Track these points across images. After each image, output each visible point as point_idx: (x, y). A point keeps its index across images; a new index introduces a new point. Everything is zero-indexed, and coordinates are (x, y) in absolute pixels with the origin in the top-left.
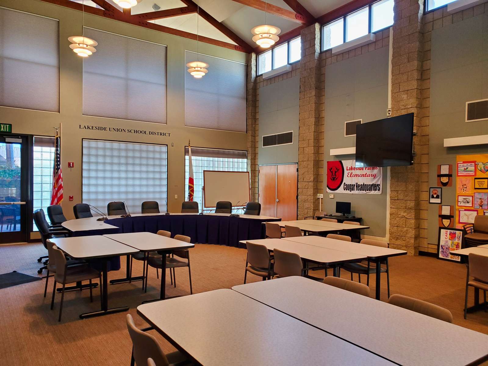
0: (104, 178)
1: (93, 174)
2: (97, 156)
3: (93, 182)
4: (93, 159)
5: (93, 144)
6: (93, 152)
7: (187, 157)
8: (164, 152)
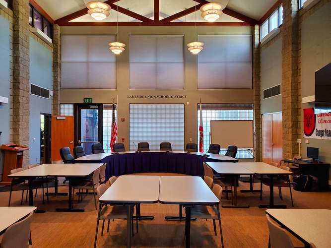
0: (143, 127)
1: (136, 125)
2: (138, 114)
3: (136, 130)
4: (136, 116)
5: (136, 106)
6: (136, 111)
7: (199, 111)
8: (182, 109)
